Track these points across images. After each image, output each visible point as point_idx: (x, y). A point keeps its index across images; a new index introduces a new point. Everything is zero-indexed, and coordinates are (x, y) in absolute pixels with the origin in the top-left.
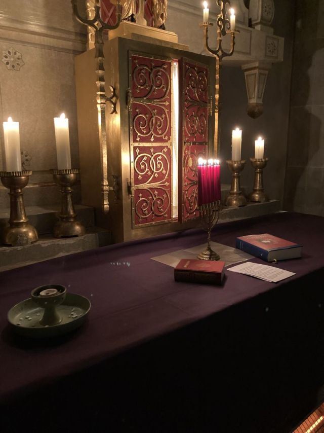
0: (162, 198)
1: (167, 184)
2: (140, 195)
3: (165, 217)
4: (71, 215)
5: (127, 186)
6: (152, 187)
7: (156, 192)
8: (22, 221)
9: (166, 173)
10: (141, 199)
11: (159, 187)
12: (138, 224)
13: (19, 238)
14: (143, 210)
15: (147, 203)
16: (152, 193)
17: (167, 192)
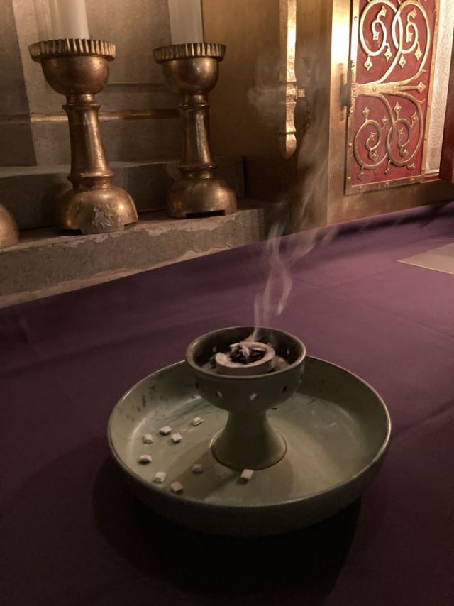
0: (408, 122)
1: (421, 86)
2: (366, 111)
3: (410, 169)
4: (207, 165)
5: (339, 86)
6: (391, 91)
7: (398, 107)
8: (99, 174)
9: (422, 57)
10: (367, 121)
11: (405, 94)
12: (358, 183)
13: (97, 215)
14: (369, 151)
15: (378, 132)
16: (390, 108)
17: (419, 106)
